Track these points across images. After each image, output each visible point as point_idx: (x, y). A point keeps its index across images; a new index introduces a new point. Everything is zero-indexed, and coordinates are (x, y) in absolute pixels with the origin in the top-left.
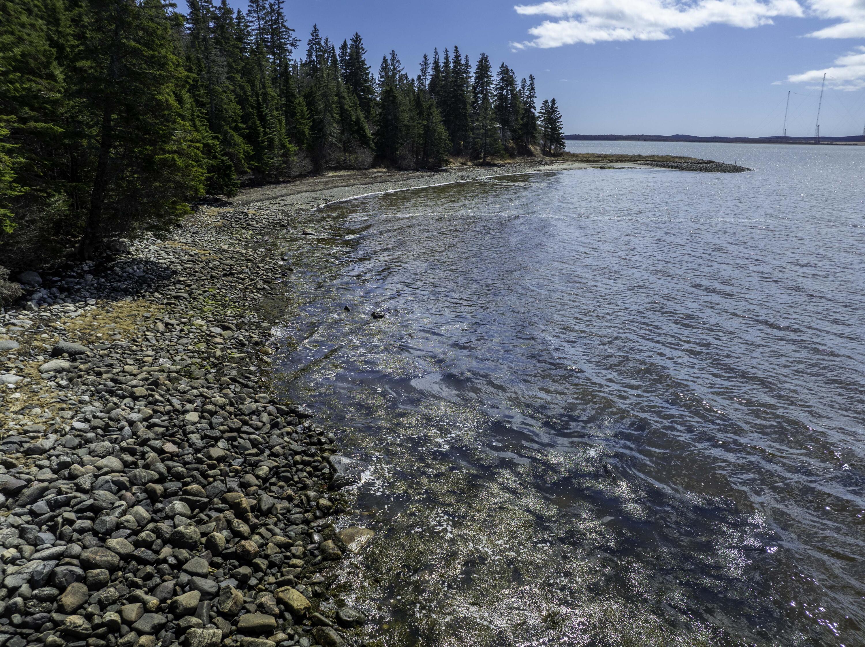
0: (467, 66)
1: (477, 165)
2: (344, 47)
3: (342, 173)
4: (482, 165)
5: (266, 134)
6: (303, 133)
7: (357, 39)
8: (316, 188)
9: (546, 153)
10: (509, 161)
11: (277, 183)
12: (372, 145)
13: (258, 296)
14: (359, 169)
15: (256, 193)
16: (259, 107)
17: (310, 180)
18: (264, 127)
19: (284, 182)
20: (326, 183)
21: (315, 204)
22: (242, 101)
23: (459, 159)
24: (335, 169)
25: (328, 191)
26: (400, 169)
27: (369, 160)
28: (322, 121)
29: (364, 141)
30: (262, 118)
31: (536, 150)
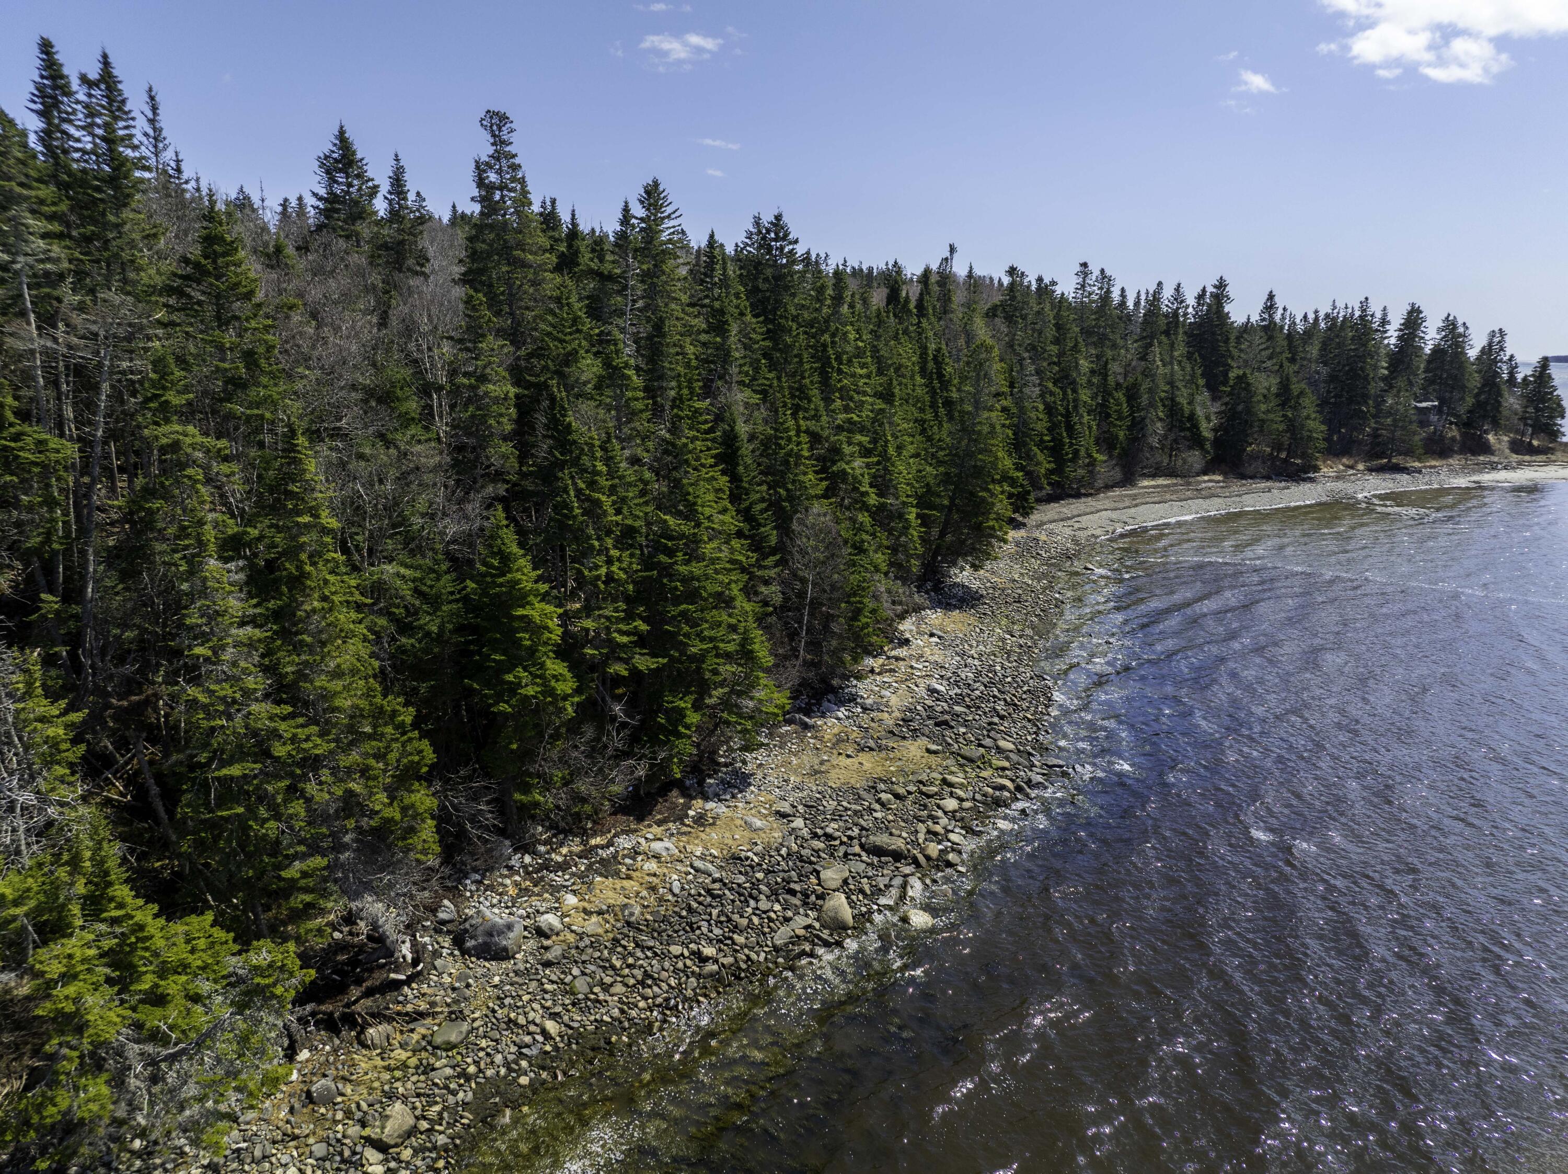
0: (1384, 322)
1: (1370, 470)
2: (1201, 297)
3: (1161, 481)
4: (1380, 470)
5: (1071, 444)
6: (1117, 437)
7: (1221, 285)
8: (1121, 505)
9: (1518, 447)
10: (1433, 463)
11: (1078, 496)
12: (1208, 446)
13: (1034, 619)
14: (1183, 476)
15: (1052, 511)
16: (1067, 415)
17: (1117, 492)
18: (1070, 437)
19: (1086, 495)
20: (1134, 497)
21: (1110, 529)
22: (1050, 410)
23: (1345, 460)
24: (1154, 476)
25: (1133, 510)
26: (1243, 477)
27: (1198, 467)
28: (1143, 419)
29: (1197, 441)
30: (1070, 428)
31: (1500, 441)
